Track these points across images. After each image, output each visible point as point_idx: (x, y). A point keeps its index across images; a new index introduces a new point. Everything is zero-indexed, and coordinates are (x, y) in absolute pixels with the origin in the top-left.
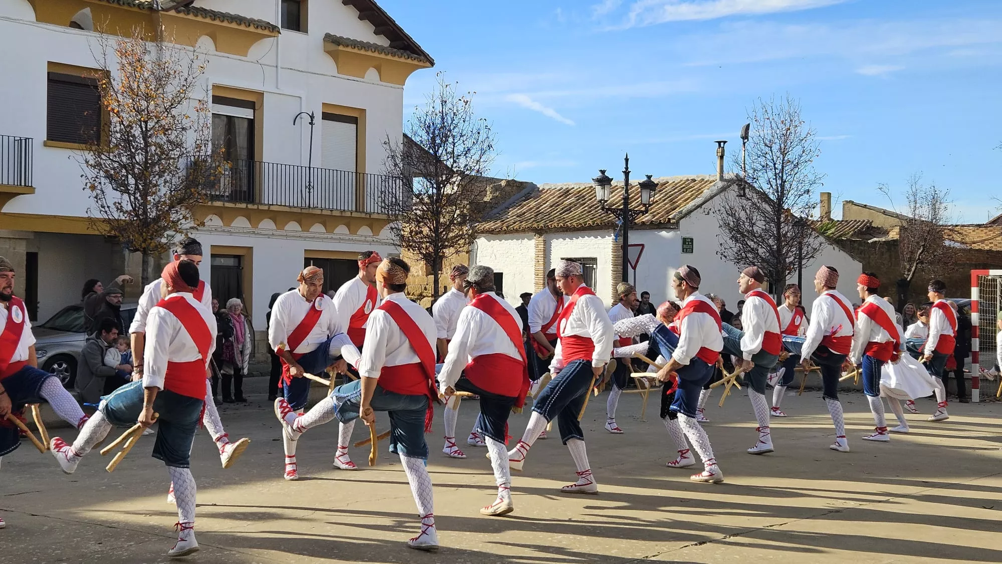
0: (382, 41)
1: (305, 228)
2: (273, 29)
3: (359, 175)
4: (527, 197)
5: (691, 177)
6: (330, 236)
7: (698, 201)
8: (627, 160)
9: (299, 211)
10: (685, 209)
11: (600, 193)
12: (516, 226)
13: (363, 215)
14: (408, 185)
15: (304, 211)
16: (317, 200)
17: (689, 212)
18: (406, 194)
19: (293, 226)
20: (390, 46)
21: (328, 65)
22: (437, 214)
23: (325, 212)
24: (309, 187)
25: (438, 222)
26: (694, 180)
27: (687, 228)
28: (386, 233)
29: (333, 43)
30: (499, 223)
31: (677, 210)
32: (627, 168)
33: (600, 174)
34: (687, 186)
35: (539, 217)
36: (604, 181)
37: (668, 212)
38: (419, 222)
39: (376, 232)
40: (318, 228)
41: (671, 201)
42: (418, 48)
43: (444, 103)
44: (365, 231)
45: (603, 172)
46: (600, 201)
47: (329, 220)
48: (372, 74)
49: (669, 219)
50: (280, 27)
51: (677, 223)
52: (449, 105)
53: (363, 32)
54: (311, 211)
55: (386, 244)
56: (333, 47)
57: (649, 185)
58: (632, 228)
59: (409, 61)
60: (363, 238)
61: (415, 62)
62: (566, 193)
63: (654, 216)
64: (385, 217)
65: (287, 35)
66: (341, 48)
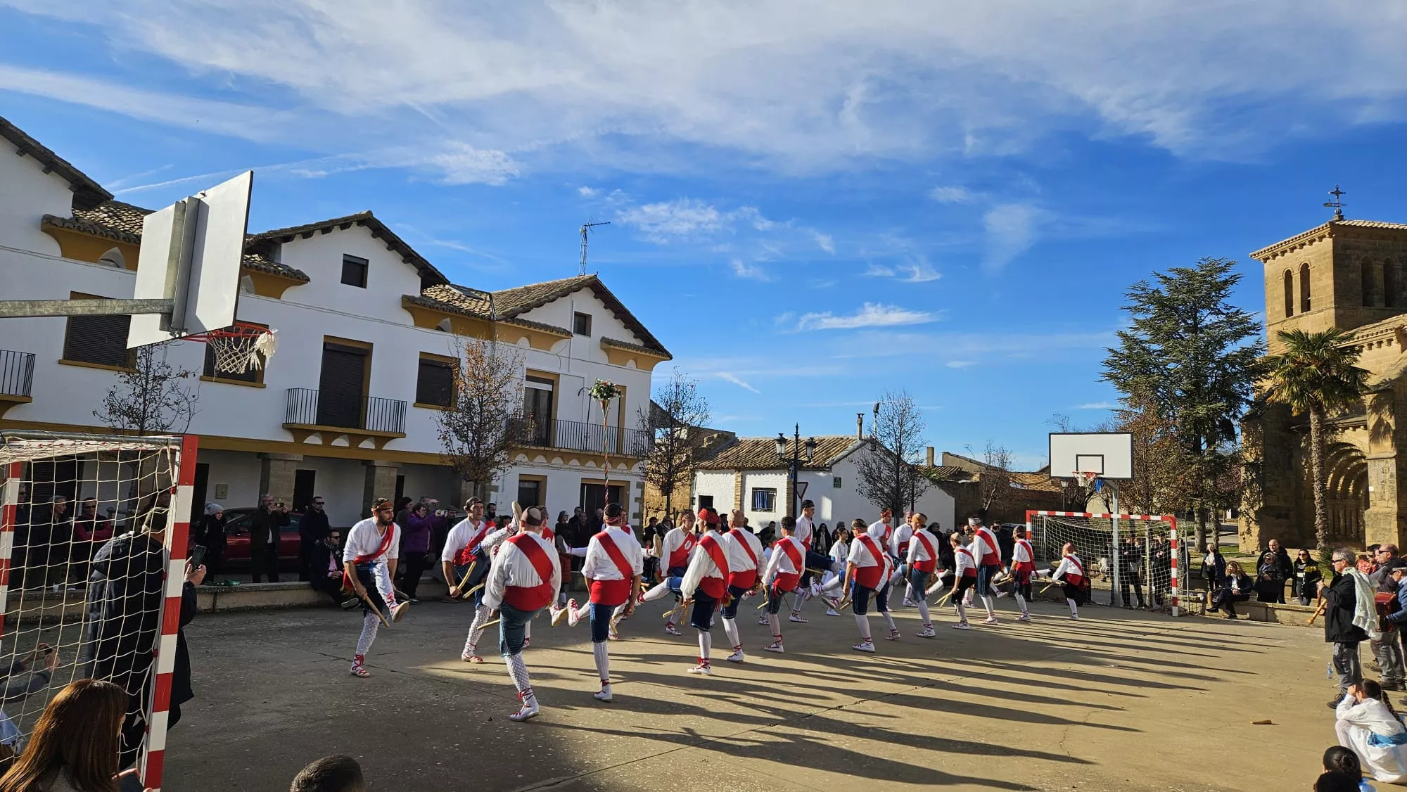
0: (639, 343)
1: (583, 464)
2: (568, 334)
3: (620, 429)
4: (731, 445)
5: (842, 436)
6: (598, 469)
7: (845, 452)
8: (797, 427)
9: (579, 452)
10: (836, 458)
11: (779, 449)
12: (723, 465)
13: (621, 456)
14: (652, 438)
15: (582, 453)
16: (591, 445)
17: (839, 460)
18: (650, 445)
19: (574, 462)
20: (644, 346)
21: (603, 357)
22: (670, 460)
23: (596, 454)
24: (587, 437)
25: (671, 465)
26: (842, 439)
27: (837, 471)
28: (635, 469)
29: (607, 343)
30: (711, 462)
31: (831, 458)
32: (797, 432)
33: (779, 436)
34: (836, 442)
35: (739, 459)
36: (782, 441)
37: (825, 460)
38: (659, 464)
39: (629, 467)
40: (591, 464)
41: (826, 452)
42: (662, 347)
43: (677, 386)
44: (622, 466)
45: (781, 435)
46: (779, 454)
47: (598, 458)
48: (631, 364)
49: (825, 465)
50: (572, 332)
51: (830, 468)
52: (681, 388)
53: (627, 337)
54: (587, 453)
55: (635, 475)
56: (606, 346)
57: (811, 444)
58: (800, 470)
59: (656, 356)
60: (620, 471)
61: (660, 357)
62: (757, 443)
63: (815, 462)
64: (636, 457)
65: (577, 338)
66: (612, 346)
